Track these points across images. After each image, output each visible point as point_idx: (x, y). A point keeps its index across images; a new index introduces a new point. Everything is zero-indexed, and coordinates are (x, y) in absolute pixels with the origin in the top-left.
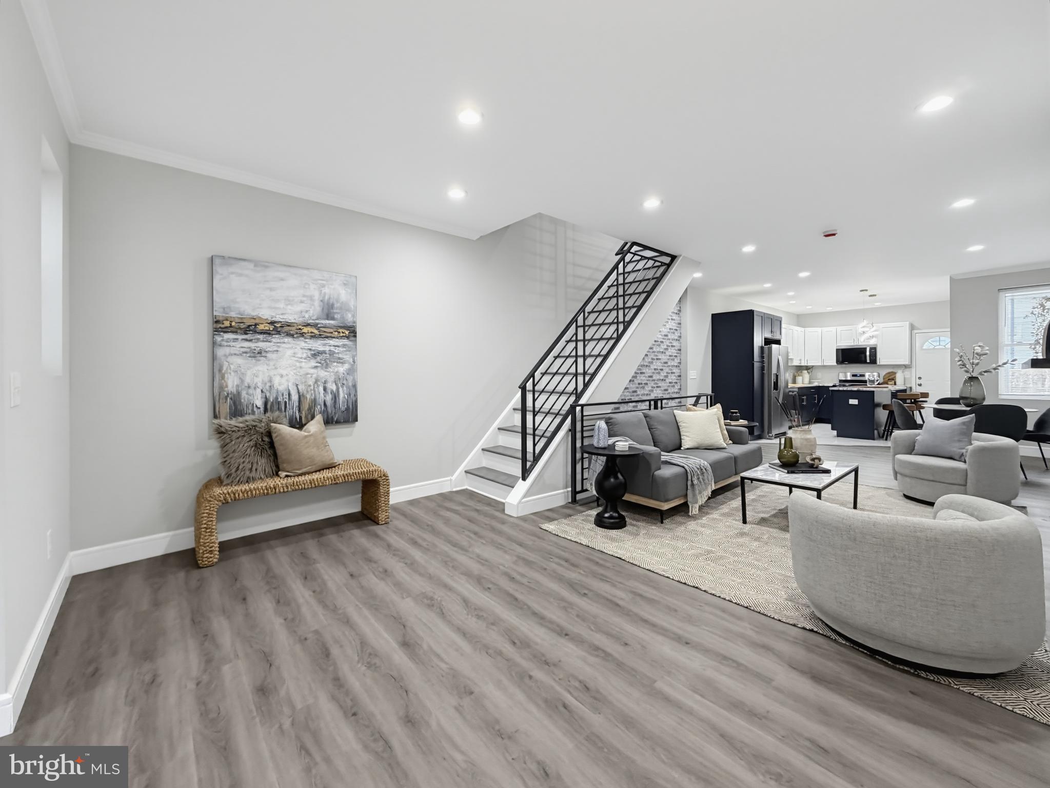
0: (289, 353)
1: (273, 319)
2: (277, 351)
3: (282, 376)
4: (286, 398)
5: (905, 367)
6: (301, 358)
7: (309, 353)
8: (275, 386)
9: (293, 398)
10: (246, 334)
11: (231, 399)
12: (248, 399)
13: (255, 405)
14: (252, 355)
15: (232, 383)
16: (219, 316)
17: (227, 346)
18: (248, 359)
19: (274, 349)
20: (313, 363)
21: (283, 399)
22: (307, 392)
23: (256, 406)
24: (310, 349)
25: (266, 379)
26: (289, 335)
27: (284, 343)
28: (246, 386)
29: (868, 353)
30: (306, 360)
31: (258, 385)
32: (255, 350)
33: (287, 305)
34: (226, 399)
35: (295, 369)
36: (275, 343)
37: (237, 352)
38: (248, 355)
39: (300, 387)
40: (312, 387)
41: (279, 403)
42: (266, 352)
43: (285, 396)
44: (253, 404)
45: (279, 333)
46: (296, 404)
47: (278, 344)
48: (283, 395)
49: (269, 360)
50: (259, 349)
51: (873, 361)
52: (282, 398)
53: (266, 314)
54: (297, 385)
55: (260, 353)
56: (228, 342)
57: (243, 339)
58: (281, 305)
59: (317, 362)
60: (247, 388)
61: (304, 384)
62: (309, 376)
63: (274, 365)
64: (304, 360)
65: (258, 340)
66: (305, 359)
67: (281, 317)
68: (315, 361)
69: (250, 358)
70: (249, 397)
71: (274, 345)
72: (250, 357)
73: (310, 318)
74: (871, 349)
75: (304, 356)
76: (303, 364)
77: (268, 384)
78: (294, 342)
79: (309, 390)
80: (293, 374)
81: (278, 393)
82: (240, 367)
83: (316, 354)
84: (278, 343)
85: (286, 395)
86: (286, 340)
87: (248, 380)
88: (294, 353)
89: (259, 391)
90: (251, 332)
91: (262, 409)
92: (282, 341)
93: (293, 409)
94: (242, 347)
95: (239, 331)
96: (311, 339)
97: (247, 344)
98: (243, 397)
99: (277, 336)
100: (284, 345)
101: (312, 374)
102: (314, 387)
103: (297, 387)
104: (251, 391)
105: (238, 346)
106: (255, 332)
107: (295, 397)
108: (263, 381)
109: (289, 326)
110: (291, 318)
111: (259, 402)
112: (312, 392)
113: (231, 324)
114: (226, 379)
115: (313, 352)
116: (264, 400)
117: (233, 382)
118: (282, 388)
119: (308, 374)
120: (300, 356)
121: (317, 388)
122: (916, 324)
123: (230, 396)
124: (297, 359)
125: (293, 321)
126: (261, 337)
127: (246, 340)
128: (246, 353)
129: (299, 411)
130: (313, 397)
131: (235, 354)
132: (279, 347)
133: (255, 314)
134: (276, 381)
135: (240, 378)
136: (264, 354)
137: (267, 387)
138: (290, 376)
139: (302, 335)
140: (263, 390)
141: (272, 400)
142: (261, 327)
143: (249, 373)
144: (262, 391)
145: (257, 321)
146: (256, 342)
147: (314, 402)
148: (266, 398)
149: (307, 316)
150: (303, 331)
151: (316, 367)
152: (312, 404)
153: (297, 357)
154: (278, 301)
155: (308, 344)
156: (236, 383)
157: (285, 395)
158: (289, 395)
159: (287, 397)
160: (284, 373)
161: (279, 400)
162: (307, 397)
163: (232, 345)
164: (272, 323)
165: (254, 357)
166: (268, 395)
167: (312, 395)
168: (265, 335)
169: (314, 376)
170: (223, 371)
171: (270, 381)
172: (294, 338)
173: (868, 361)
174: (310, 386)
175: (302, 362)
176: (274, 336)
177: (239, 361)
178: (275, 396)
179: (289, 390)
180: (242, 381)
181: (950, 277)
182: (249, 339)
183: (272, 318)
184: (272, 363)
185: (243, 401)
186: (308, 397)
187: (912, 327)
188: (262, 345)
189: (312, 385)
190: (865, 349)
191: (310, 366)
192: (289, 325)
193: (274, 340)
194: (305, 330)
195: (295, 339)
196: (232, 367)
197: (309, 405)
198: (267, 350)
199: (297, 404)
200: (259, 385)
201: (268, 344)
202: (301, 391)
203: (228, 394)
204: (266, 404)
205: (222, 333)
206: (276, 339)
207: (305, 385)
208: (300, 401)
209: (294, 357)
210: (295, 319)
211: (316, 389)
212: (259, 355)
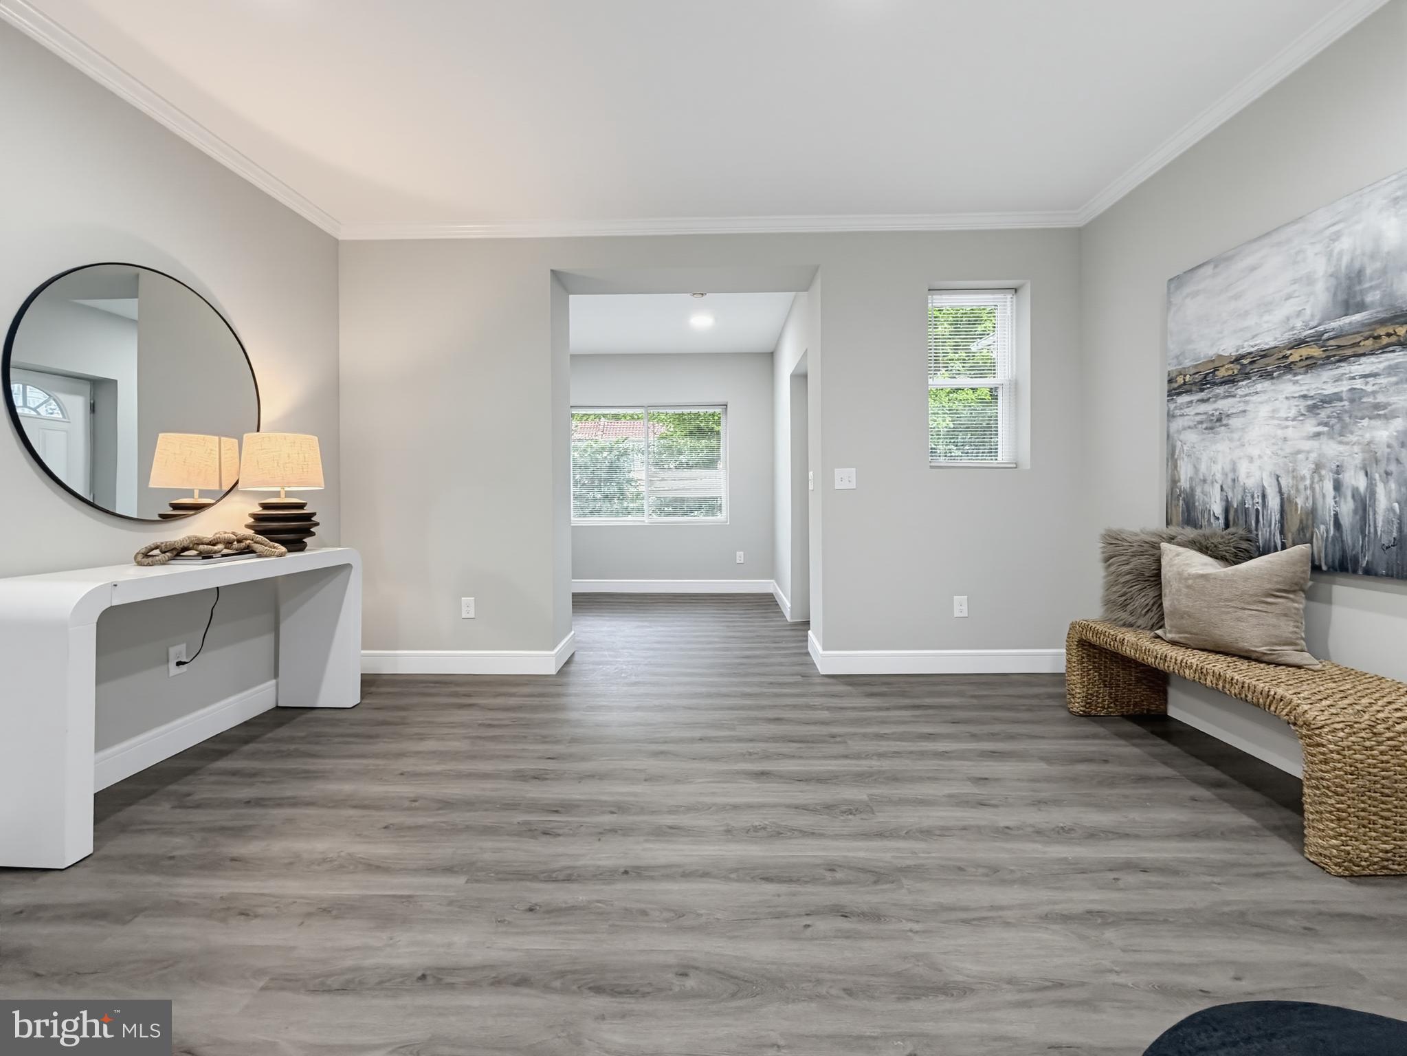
0: (1264, 411)
1: (1239, 353)
2: (1245, 411)
3: (1251, 459)
4: (1258, 503)
6: (1286, 419)
7: (1303, 405)
8: (1240, 479)
9: (1270, 503)
10: (1202, 390)
11: (1184, 500)
12: (1203, 502)
13: (1212, 513)
14: (1209, 425)
15: (1185, 473)
16: (1172, 371)
17: (1180, 415)
18: (1204, 433)
19: (1240, 409)
20: (1311, 426)
21: (1253, 505)
22: (1298, 490)
23: (1214, 514)
24: (1305, 397)
25: (1228, 468)
26: (1268, 375)
27: (1257, 393)
28: (1200, 480)
30: (1295, 423)
31: (1217, 478)
32: (1213, 415)
33: (1261, 316)
34: (1179, 500)
35: (1274, 444)
36: (1241, 396)
37: (1191, 424)
38: (1204, 426)
39: (1283, 482)
40: (1308, 482)
41: (1246, 510)
42: (1228, 416)
43: (1256, 500)
44: (1210, 511)
45: (1247, 376)
46: (1276, 516)
47: (1247, 398)
48: (1253, 497)
49: (1232, 432)
50: (1218, 413)
52: (1251, 502)
53: (1229, 346)
54: (1278, 477)
55: (1219, 420)
56: (1181, 409)
57: (1198, 401)
58: (1251, 321)
59: (1319, 425)
60: (1202, 483)
61: (1291, 475)
62: (1301, 457)
63: (1239, 440)
64: (1290, 423)
65: (1217, 397)
66: (1294, 420)
67: (1252, 344)
68: (1313, 421)
69: (1207, 431)
70: (1205, 497)
71: (1239, 402)
72: (1206, 429)
73: (1306, 326)
75: (1293, 413)
76: (1290, 433)
77: (1231, 476)
78: (1273, 387)
79: (1301, 487)
80: (1270, 453)
81: (1245, 492)
82: (1194, 448)
83: (1316, 405)
84: (1246, 395)
85: (1258, 498)
86: (1259, 387)
87: (1203, 468)
88: (1274, 411)
89: (1217, 487)
90: (1208, 386)
91: (1222, 521)
92: (1252, 390)
93: (1270, 526)
94: (1197, 414)
95: (1194, 388)
96: (1306, 372)
97: (1203, 408)
98: (1197, 497)
99: (1244, 383)
100: (1254, 398)
101: (1308, 452)
102: (1312, 483)
103: (1278, 481)
104: (1207, 488)
105: (1193, 413)
106: (1214, 384)
107: (1274, 503)
108: (1223, 469)
109: (1264, 356)
110: (1267, 341)
111: (1217, 509)
112: (1309, 492)
113: (1184, 379)
114: (1179, 469)
115: (1310, 402)
116: (1224, 503)
117: (1187, 475)
118: (1251, 483)
119: (1299, 452)
120: (1285, 416)
121: (1318, 482)
123: (1183, 495)
124: (1276, 422)
125: (1272, 344)
126: (1220, 390)
127: (1203, 401)
128: (1201, 422)
129: (1282, 533)
130: (1309, 504)
131: (1189, 427)
132: (1246, 402)
133: (1214, 352)
134: (1243, 468)
135: (1195, 467)
136: (1224, 422)
137: (1229, 482)
138: (1266, 458)
139: (1289, 368)
140: (1224, 486)
141: (1235, 506)
142: (1222, 373)
143: (1205, 458)
144: (1222, 489)
145: (1216, 364)
146: (1215, 402)
147: (1312, 513)
148: (1227, 500)
149: (1299, 324)
150: (1291, 359)
151: (1318, 435)
152: (1307, 520)
153: (1278, 419)
154: (1246, 314)
155: (1301, 385)
156: (1189, 476)
157: (1256, 496)
158: (1264, 496)
159: (1260, 501)
160: (1255, 452)
161: (1247, 506)
162: (1296, 504)
163: (1185, 414)
164: (1238, 359)
165: (1212, 428)
166: (1230, 495)
167: (1307, 499)
168: (1226, 387)
169: (1313, 456)
170: (1176, 456)
171: (1234, 470)
172: (1273, 378)
174: (1303, 478)
175: (1287, 427)
176: (1240, 383)
177: (1191, 437)
178: (1240, 498)
179: (1263, 487)
180: (1196, 469)
182: (1205, 398)
183: (1237, 351)
184: (1236, 436)
185: (1197, 504)
186: (1300, 501)
188: (1223, 405)
189: (1308, 476)
191: (1305, 434)
192: (1264, 354)
193: (1239, 392)
194: (1295, 356)
195: (1274, 381)
196: (1185, 448)
197: (1301, 522)
198: (1229, 413)
199: (1278, 517)
200: (1219, 477)
201: (1230, 400)
202: (1284, 490)
203: (1180, 491)
204: (1227, 511)
205: (1175, 397)
206: (1243, 388)
207: (1294, 477)
208: (1282, 512)
209: (1272, 418)
210: (1276, 339)
211: (1317, 487)
212: (1218, 424)
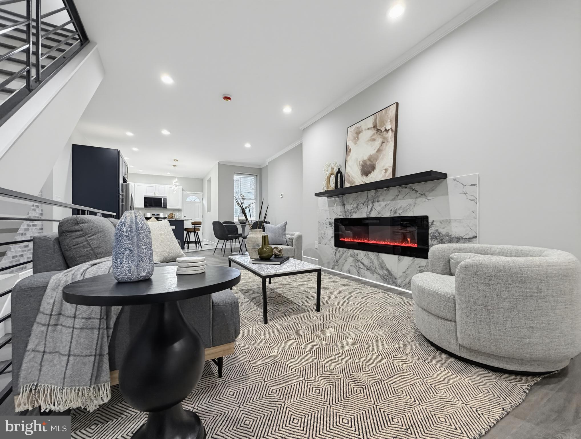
5: (179, 210)
29: (163, 202)
51: (165, 207)
74: (164, 199)
122: (184, 189)
173: (163, 206)
181: (218, 163)
187: (183, 190)
190: (161, 199)
